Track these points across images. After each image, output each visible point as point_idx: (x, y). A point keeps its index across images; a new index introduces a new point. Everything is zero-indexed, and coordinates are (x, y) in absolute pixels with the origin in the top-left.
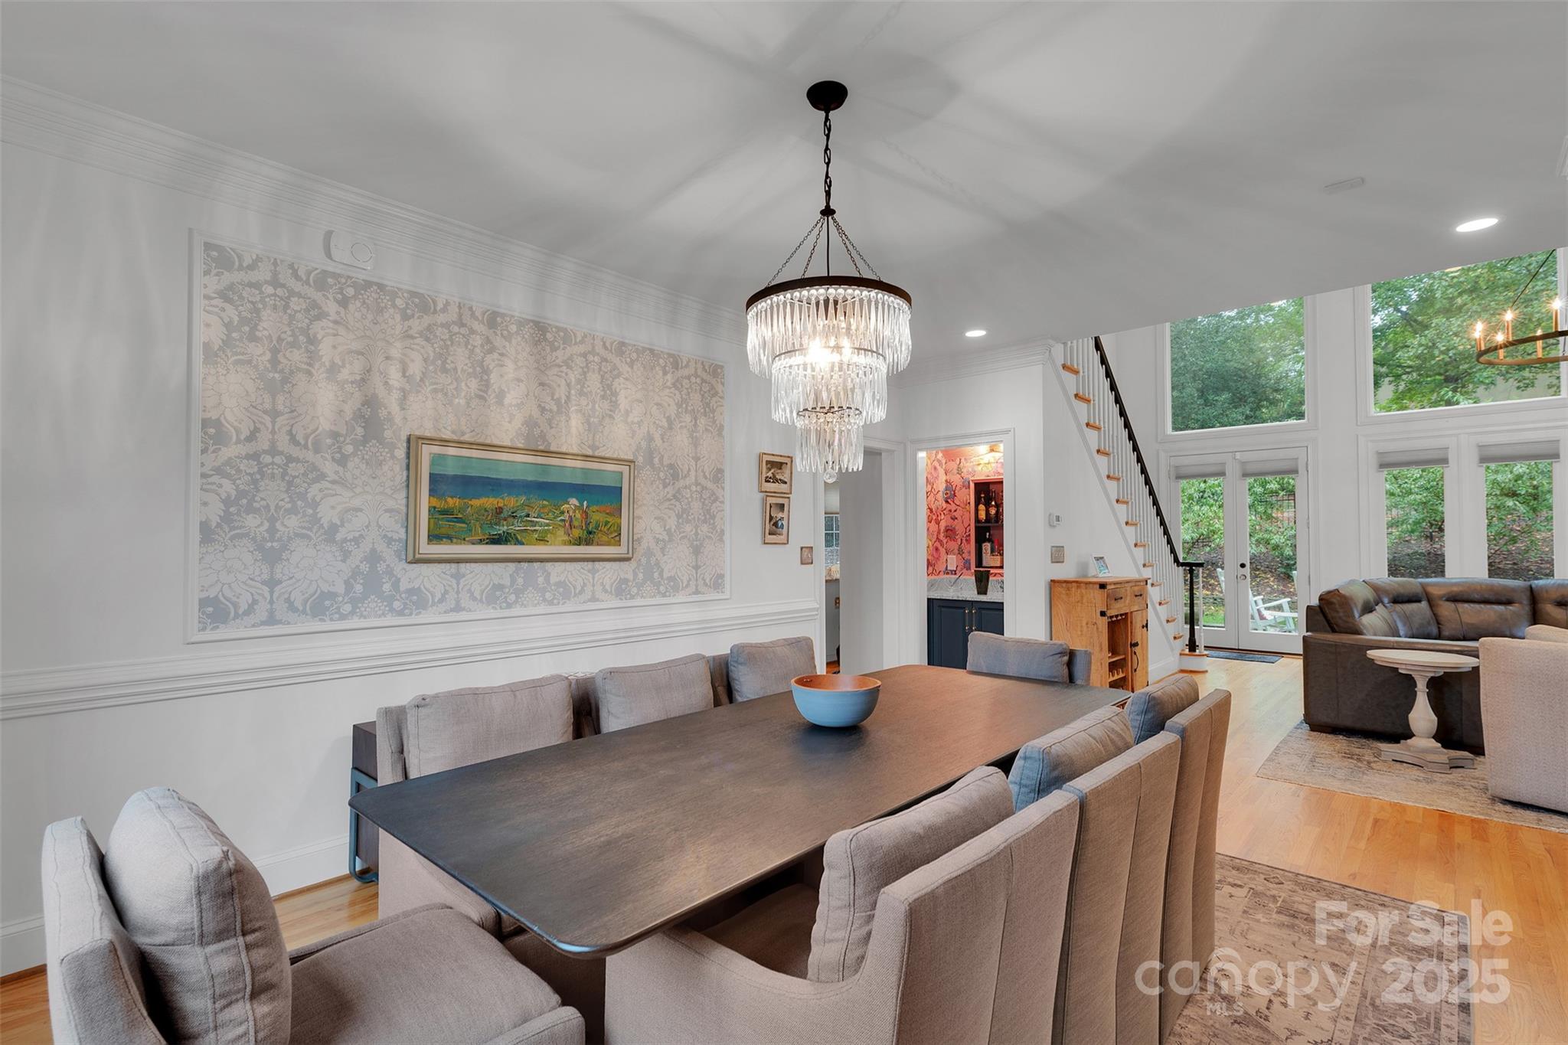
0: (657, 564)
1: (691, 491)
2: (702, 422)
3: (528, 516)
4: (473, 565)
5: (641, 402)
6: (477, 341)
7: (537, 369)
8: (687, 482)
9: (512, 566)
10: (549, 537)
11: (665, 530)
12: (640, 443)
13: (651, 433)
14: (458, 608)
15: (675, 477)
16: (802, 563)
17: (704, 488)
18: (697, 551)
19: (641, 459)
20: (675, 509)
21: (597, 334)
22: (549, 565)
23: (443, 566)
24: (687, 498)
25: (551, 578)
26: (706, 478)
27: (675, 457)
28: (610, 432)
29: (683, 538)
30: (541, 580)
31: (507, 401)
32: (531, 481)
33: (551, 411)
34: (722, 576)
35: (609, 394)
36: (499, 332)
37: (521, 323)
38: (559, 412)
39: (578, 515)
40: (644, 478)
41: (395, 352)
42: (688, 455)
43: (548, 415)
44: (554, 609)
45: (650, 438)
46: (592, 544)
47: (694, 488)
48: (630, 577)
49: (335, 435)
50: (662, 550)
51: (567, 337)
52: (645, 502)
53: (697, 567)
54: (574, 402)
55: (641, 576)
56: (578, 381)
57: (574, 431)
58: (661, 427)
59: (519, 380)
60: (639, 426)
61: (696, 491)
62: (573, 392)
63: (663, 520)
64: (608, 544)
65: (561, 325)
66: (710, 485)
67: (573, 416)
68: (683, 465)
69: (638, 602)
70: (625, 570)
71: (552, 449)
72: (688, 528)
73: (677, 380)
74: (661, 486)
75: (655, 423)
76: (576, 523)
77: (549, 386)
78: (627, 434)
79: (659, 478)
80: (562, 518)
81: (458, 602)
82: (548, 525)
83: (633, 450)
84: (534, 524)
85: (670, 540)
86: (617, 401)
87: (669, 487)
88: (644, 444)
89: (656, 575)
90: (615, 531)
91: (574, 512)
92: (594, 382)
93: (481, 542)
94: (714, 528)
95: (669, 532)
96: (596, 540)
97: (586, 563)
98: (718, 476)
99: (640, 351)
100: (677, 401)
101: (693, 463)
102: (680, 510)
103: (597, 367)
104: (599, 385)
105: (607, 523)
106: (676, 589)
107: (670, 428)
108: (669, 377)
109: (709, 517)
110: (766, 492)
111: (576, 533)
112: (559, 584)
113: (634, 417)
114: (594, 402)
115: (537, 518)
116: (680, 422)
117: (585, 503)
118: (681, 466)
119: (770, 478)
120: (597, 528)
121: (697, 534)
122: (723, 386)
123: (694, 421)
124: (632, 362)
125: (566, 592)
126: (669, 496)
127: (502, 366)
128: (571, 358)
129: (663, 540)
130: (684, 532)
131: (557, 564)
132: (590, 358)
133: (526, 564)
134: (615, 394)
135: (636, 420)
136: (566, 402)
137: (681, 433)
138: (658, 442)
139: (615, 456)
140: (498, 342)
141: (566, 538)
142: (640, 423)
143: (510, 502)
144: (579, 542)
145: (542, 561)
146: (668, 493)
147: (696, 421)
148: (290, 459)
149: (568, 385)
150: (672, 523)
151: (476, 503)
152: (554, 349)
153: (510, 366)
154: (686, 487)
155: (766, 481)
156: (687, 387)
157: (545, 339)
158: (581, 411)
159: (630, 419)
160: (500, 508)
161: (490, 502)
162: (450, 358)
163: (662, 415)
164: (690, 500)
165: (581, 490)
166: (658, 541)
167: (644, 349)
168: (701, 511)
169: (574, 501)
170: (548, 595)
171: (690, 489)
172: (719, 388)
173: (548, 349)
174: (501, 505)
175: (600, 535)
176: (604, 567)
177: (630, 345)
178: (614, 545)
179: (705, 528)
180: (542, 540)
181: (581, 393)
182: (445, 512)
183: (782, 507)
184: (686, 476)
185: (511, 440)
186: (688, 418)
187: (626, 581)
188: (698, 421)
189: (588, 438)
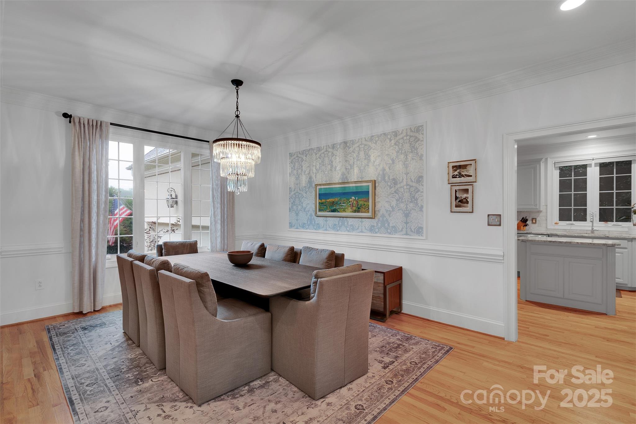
0: (387, 220)
1: (404, 189)
2: (410, 156)
3: (340, 203)
4: (330, 218)
5: (380, 156)
6: (330, 154)
7: (345, 156)
8: (402, 185)
9: (338, 218)
10: (346, 210)
11: (390, 206)
12: (379, 172)
13: (384, 167)
14: (326, 230)
15: (395, 183)
16: (489, 225)
17: (411, 186)
18: (407, 215)
19: (380, 179)
20: (396, 197)
21: (363, 137)
22: (348, 219)
23: (323, 218)
24: (402, 192)
25: (349, 223)
26: (412, 181)
27: (396, 175)
28: (368, 171)
29: (399, 210)
30: (346, 223)
31: (337, 169)
32: (341, 193)
33: (348, 169)
34: (422, 228)
35: (368, 157)
36: (335, 149)
37: (340, 144)
38: (351, 168)
39: (355, 202)
40: (381, 186)
41: (314, 164)
42: (402, 173)
43: (348, 170)
44: (349, 233)
45: (384, 170)
46: (359, 212)
47: (405, 187)
48: (375, 225)
49: (305, 187)
50: (389, 215)
51: (353, 142)
52: (381, 195)
53: (407, 223)
54: (355, 164)
55: (380, 225)
56: (357, 156)
57: (355, 173)
58: (388, 164)
59: (340, 162)
60: (379, 166)
61: (407, 188)
62: (355, 160)
63: (389, 202)
64: (365, 212)
65: (351, 139)
66: (414, 184)
67: (355, 169)
68: (400, 178)
69: (378, 235)
70: (373, 222)
71: (349, 181)
72: (402, 205)
73: (397, 141)
74: (389, 188)
75: (386, 163)
76: (354, 205)
77: (348, 161)
78: (374, 170)
79: (388, 185)
80: (350, 203)
81: (326, 229)
82: (346, 206)
83: (376, 176)
84: (342, 206)
85: (393, 211)
86: (370, 158)
87: (392, 188)
88: (381, 173)
89: (386, 225)
90: (367, 207)
91: (354, 201)
92: (362, 154)
93: (329, 211)
94: (417, 204)
95: (392, 207)
96: (361, 211)
97: (359, 219)
98: (420, 179)
99: (379, 136)
100: (396, 150)
101: (405, 176)
102: (398, 198)
103: (363, 149)
104: (364, 155)
105: (364, 204)
106: (396, 232)
107: (393, 163)
108: (393, 142)
109: (414, 199)
110: (452, 183)
111: (354, 208)
112: (351, 225)
113: (377, 163)
114: (362, 162)
115: (343, 204)
116: (398, 159)
117: (357, 198)
118: (399, 179)
119: (457, 175)
120: (361, 207)
121: (407, 208)
122: (423, 135)
123: (405, 157)
124: (376, 142)
125: (353, 229)
126: (393, 192)
127: (336, 159)
128: (354, 149)
129: (390, 211)
130: (400, 207)
131: (350, 219)
132: (361, 146)
133: (342, 218)
134: (369, 156)
135: (378, 164)
136: (353, 165)
137: (399, 164)
138: (387, 170)
139: (369, 180)
140: (335, 152)
141: (351, 210)
142: (379, 165)
143: (336, 199)
144: (355, 211)
145: (346, 217)
146: (392, 191)
147: (407, 157)
148: (299, 194)
149: (354, 159)
150: (394, 203)
151: (328, 200)
152: (349, 148)
153: (338, 158)
154: (401, 187)
155: (453, 178)
156: (402, 142)
157: (347, 146)
158: (357, 166)
159: (375, 164)
160: (334, 201)
161: (331, 200)
162: (324, 161)
163: (389, 159)
164: (403, 193)
165: (356, 193)
166: (387, 211)
167: (381, 134)
168: (409, 197)
169: (353, 198)
170: (348, 229)
171: (403, 188)
172: (420, 137)
173: (348, 149)
174: (334, 200)
175: (362, 209)
176: (365, 221)
177: (375, 135)
178: (367, 213)
179: (411, 205)
180: (344, 211)
181: (358, 160)
182: (322, 203)
183: (466, 191)
184: (401, 182)
185: (338, 181)
186: (402, 156)
187: (374, 226)
188: (408, 157)
189: (360, 175)
